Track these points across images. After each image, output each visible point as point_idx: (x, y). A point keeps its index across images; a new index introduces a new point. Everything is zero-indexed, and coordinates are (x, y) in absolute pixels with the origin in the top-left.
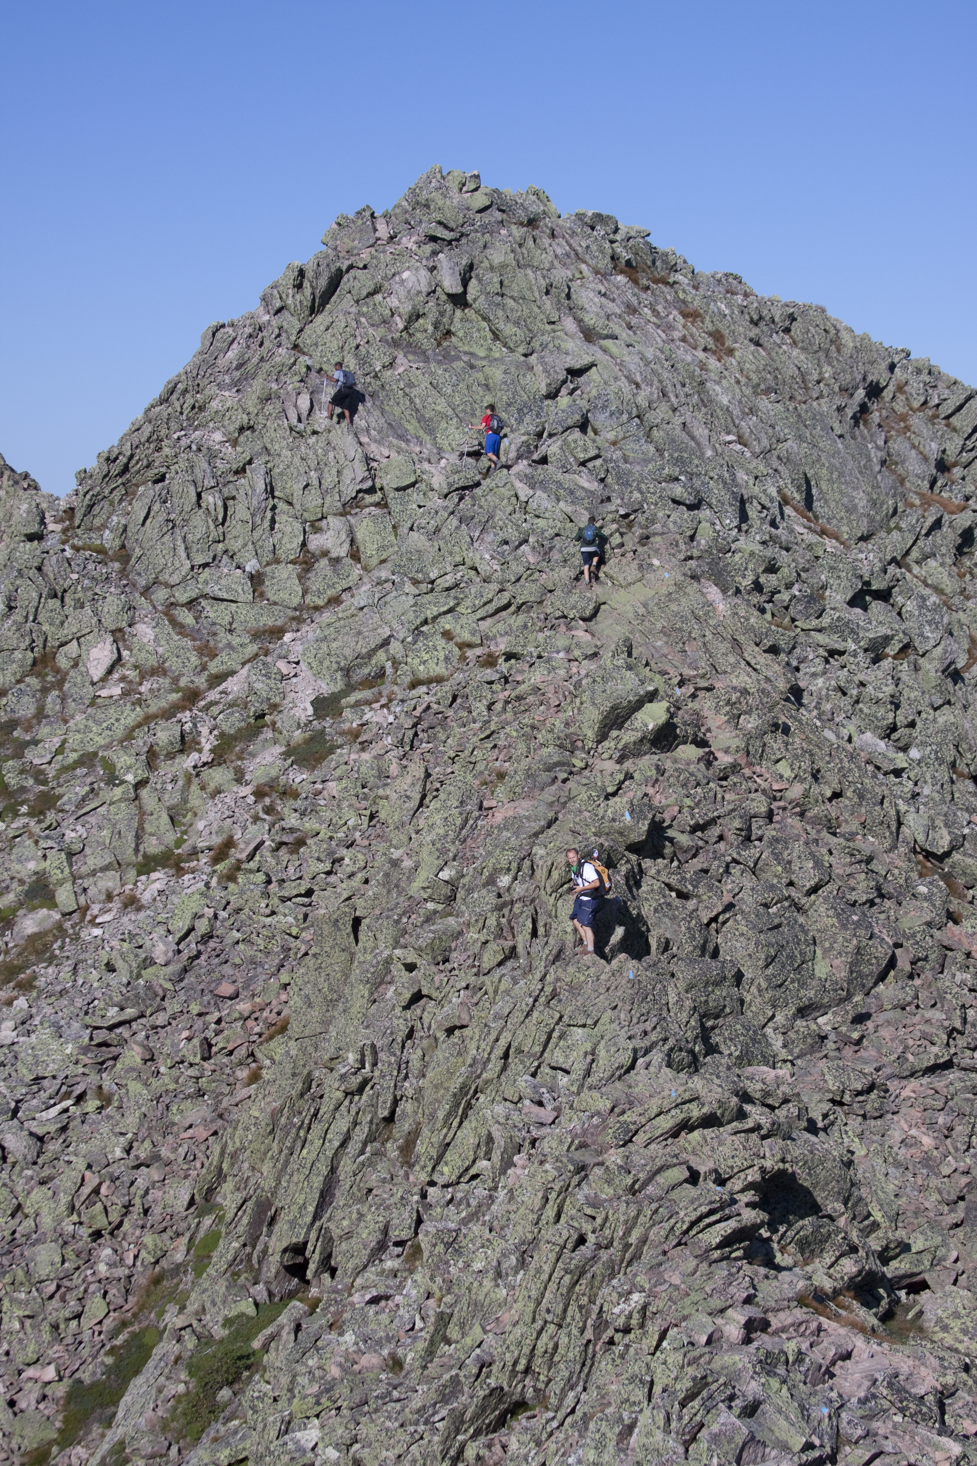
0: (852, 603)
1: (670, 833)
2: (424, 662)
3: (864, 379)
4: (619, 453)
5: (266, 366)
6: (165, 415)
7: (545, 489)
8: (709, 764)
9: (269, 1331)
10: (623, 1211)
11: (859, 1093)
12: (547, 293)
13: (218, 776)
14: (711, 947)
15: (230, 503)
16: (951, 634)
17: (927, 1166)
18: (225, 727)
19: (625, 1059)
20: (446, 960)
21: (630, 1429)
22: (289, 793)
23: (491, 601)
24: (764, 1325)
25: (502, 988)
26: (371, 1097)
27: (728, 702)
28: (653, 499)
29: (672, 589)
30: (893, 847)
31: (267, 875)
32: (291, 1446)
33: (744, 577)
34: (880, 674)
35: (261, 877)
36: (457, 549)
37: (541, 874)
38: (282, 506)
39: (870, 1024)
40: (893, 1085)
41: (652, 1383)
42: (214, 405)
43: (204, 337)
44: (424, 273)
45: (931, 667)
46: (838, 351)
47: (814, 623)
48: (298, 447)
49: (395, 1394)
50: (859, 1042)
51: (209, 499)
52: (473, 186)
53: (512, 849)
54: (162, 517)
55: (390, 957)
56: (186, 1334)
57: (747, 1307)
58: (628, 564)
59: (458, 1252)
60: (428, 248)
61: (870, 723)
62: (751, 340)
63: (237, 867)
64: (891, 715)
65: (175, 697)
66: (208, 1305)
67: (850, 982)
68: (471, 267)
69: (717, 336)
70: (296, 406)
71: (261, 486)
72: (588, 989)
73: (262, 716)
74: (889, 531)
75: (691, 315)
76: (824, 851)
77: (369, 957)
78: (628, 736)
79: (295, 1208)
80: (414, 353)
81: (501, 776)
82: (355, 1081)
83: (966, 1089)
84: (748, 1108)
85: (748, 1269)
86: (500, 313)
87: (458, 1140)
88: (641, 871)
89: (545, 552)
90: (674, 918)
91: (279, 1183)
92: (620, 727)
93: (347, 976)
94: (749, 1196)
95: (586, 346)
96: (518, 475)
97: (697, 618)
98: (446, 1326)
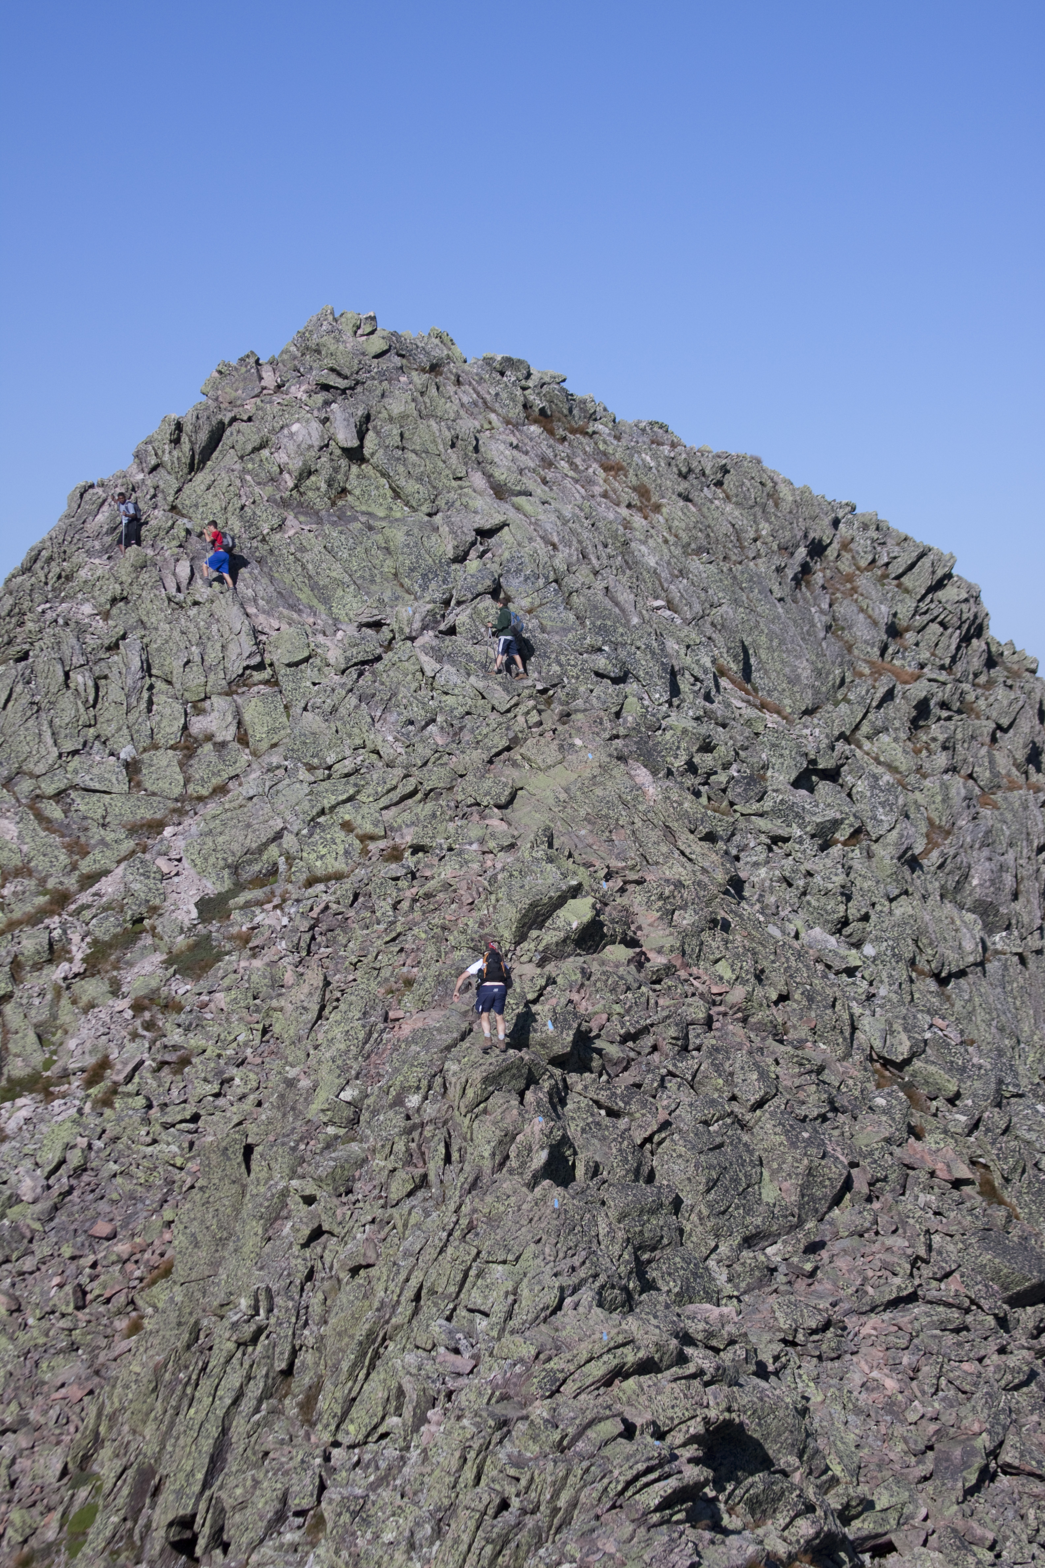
0: (797, 784)
1: (598, 1044)
2: (322, 857)
3: (806, 536)
4: (535, 622)
6: (28, 585)
7: (453, 663)
8: (640, 966)
10: (549, 1471)
11: (814, 1332)
12: (453, 446)
13: (92, 988)
14: (645, 1170)
15: (102, 682)
16: (907, 817)
17: (891, 1412)
18: (99, 933)
19: (550, 1298)
20: (349, 1191)
22: (171, 1006)
23: (395, 788)
25: (412, 1221)
26: (267, 1349)
27: (661, 897)
28: (575, 672)
29: (597, 771)
30: (847, 1055)
31: (148, 1099)
33: (676, 757)
34: (829, 862)
35: (140, 1101)
36: (356, 730)
37: (454, 1092)
38: (160, 685)
39: (824, 1254)
40: (851, 1322)
42: (83, 574)
43: (71, 499)
44: (315, 425)
45: (885, 853)
46: (776, 505)
47: (755, 807)
48: (177, 620)
50: (812, 1274)
51: (79, 679)
52: (369, 329)
53: (421, 1065)
54: (25, 700)
55: (286, 1188)
58: (547, 745)
59: (366, 1522)
60: (320, 398)
61: (819, 917)
62: (680, 495)
63: (114, 1091)
64: (842, 908)
65: (42, 900)
67: (801, 1207)
68: (368, 418)
69: (643, 492)
70: (174, 574)
71: (136, 663)
72: (508, 1221)
73: (140, 920)
74: (836, 704)
75: (613, 468)
76: (770, 1060)
77: (262, 1189)
78: (550, 936)
79: (182, 1476)
80: (306, 514)
81: (409, 983)
82: (248, 1330)
83: (932, 1325)
84: (689, 1351)
85: (691, 1533)
86: (401, 469)
87: (365, 1394)
88: (566, 1087)
89: (455, 732)
90: (604, 1139)
91: (163, 1448)
92: (541, 927)
93: (238, 1211)
94: (692, 1451)
95: (496, 503)
96: (423, 647)
97: (625, 804)
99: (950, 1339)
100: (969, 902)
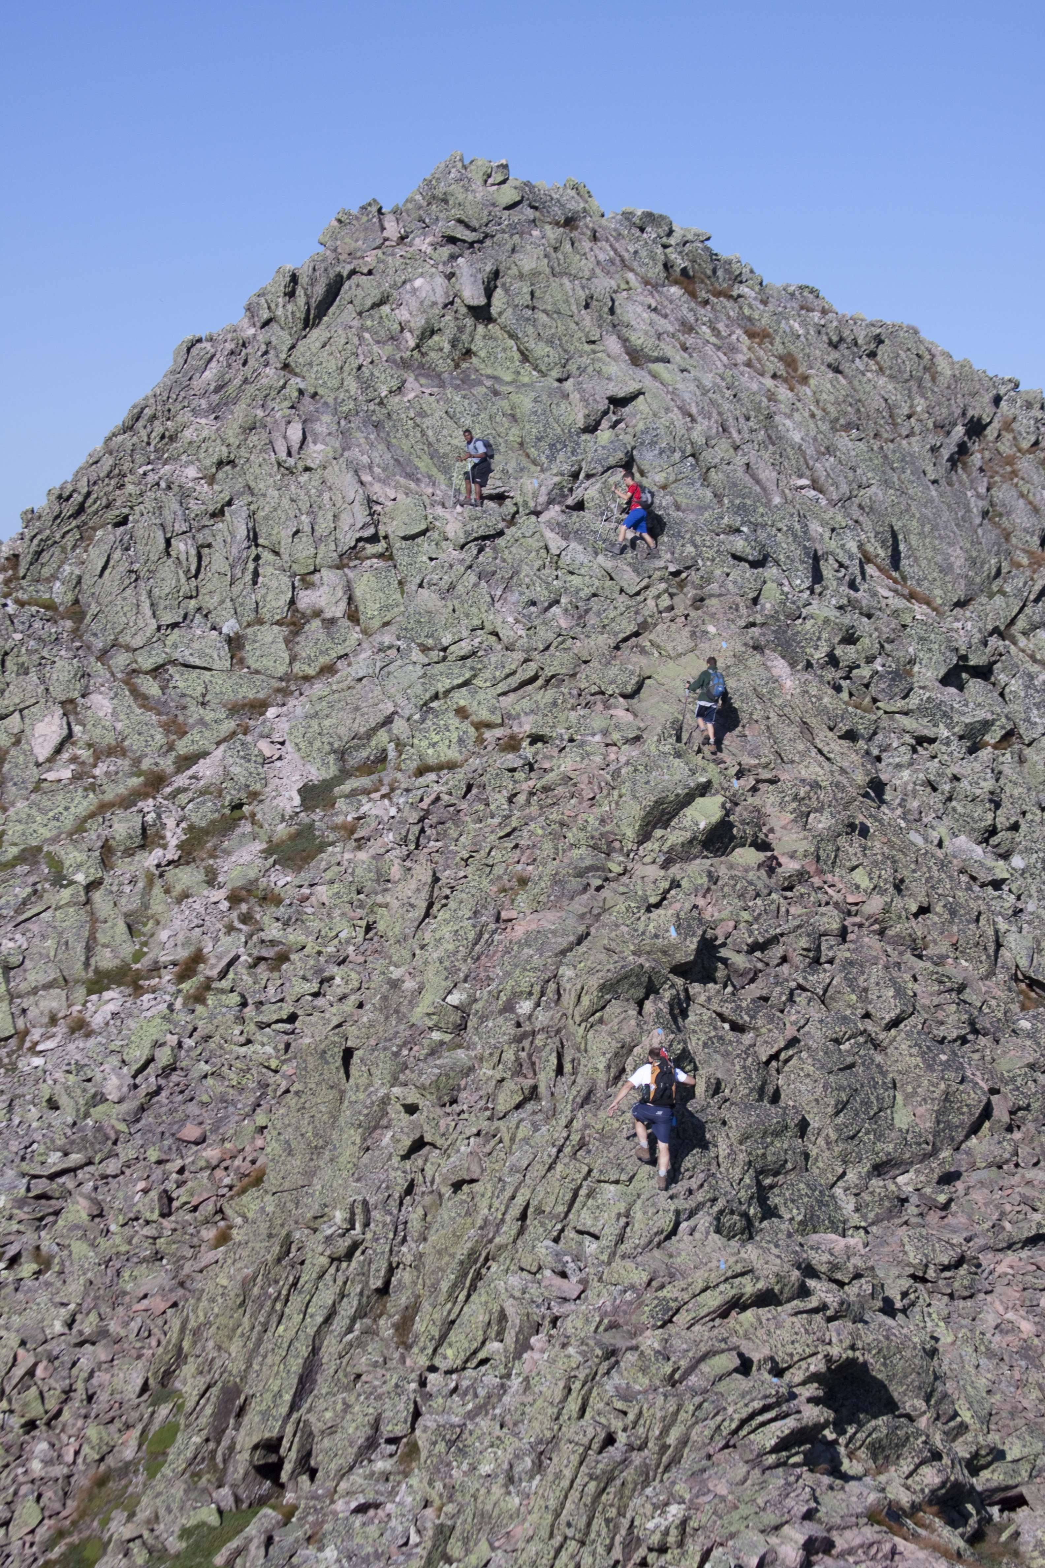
0: (945, 681)
1: (724, 953)
2: (434, 745)
3: (964, 414)
4: (669, 498)
5: (250, 389)
6: (129, 446)
7: (580, 540)
8: (771, 871)
9: (234, 1544)
10: (659, 1406)
11: (946, 1268)
12: (587, 306)
13: (186, 877)
14: (770, 1089)
15: (205, 551)
17: (1026, 1357)
18: (195, 819)
19: (665, 1222)
20: (454, 1101)
22: (270, 898)
23: (514, 673)
24: (827, 1546)
25: (520, 1135)
26: (362, 1264)
27: (795, 798)
28: (710, 554)
29: (730, 661)
30: (991, 974)
31: (243, 996)
33: (816, 648)
34: (977, 766)
35: (235, 998)
36: (474, 610)
37: (568, 999)
38: (266, 556)
39: (960, 1185)
40: (986, 1259)
42: (188, 434)
43: (177, 353)
44: (440, 280)
45: (1039, 759)
46: (933, 379)
47: (900, 704)
48: (287, 486)
50: (946, 1207)
51: (180, 546)
52: (500, 178)
53: (535, 969)
54: (123, 567)
55: (387, 1096)
56: (135, 1547)
57: (807, 1523)
58: (679, 631)
59: (463, 1452)
60: (446, 251)
61: (965, 824)
62: (829, 366)
63: (207, 986)
64: (990, 815)
65: (135, 782)
66: (162, 1512)
67: (936, 1134)
68: (496, 274)
69: (789, 361)
70: (285, 437)
71: (242, 532)
72: (622, 1138)
73: (240, 806)
74: (991, 596)
75: (758, 335)
76: (908, 977)
77: (362, 1096)
78: (675, 836)
79: (268, 1396)
80: (427, 376)
81: (523, 881)
82: (343, 1245)
84: (811, 1283)
85: (808, 1477)
86: (530, 330)
87: (465, 1317)
88: (688, 998)
89: (580, 615)
90: (727, 1054)
91: (249, 1366)
92: (666, 826)
93: (335, 1118)
94: (812, 1390)
95: (632, 370)
96: (548, 523)
97: (760, 696)
98: (446, 1541)
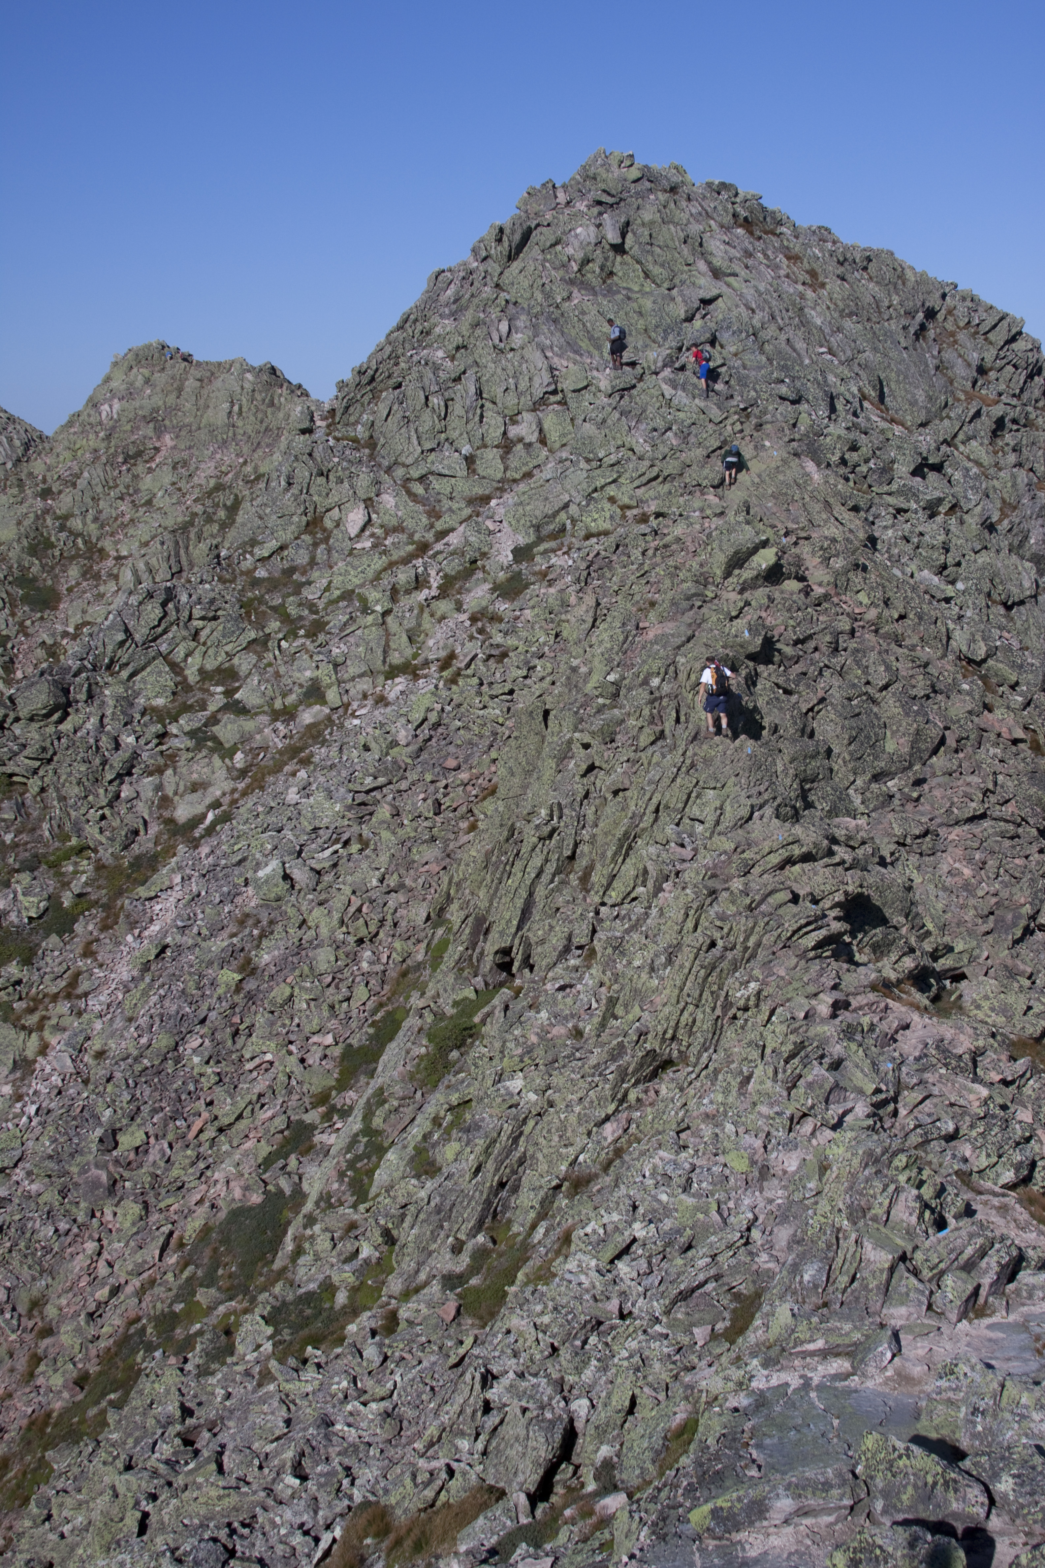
0: (914, 473)
1: (778, 646)
2: (595, 520)
3: (923, 305)
4: (739, 362)
5: (476, 301)
6: (401, 339)
7: (684, 389)
8: (807, 594)
9: (486, 1010)
10: (743, 923)
11: (918, 837)
12: (685, 242)
13: (443, 606)
14: (808, 730)
15: (450, 403)
16: (988, 497)
17: (967, 890)
18: (448, 570)
19: (745, 812)
20: (612, 741)
21: (748, 1079)
22: (495, 618)
23: (644, 474)
24: (846, 1005)
25: (654, 761)
26: (558, 842)
27: (821, 548)
28: (765, 396)
29: (779, 463)
30: (944, 656)
31: (480, 679)
32: (502, 1091)
33: (833, 454)
34: (935, 527)
35: (475, 681)
36: (618, 435)
37: (682, 676)
38: (488, 405)
39: (926, 787)
40: (942, 831)
41: (764, 1046)
42: (438, 330)
43: (429, 280)
44: (592, 229)
45: (973, 522)
46: (904, 284)
47: (886, 488)
48: (500, 361)
49: (578, 1055)
50: (917, 800)
51: (435, 400)
52: (629, 163)
53: (661, 658)
54: (399, 415)
55: (571, 738)
56: (426, 1012)
57: (834, 992)
59: (623, 954)
60: (596, 210)
61: (927, 563)
62: (838, 276)
63: (458, 674)
64: (943, 557)
65: (411, 548)
66: (441, 992)
67: (911, 755)
68: (628, 224)
69: (813, 274)
70: (498, 330)
71: (472, 390)
72: (718, 761)
73: (475, 561)
74: (942, 420)
75: (794, 258)
76: (893, 658)
77: (555, 739)
78: (747, 574)
79: (503, 922)
80: (586, 289)
81: (653, 604)
82: (546, 830)
83: (996, 834)
84: (835, 848)
85: (834, 964)
86: (650, 258)
87: (622, 872)
88: (757, 674)
89: (684, 436)
90: (781, 709)
91: (491, 904)
92: (741, 567)
93: (540, 753)
94: (836, 912)
95: (714, 282)
96: (664, 379)
97: (798, 485)
98: (614, 1006)
99: (1007, 843)
100: (1028, 555)
